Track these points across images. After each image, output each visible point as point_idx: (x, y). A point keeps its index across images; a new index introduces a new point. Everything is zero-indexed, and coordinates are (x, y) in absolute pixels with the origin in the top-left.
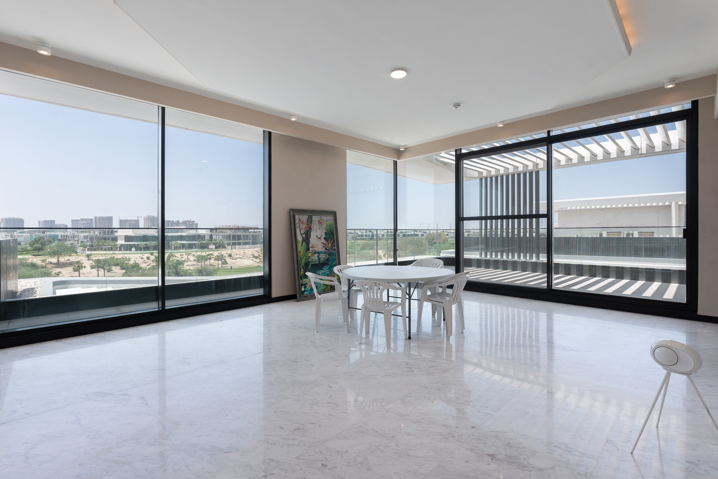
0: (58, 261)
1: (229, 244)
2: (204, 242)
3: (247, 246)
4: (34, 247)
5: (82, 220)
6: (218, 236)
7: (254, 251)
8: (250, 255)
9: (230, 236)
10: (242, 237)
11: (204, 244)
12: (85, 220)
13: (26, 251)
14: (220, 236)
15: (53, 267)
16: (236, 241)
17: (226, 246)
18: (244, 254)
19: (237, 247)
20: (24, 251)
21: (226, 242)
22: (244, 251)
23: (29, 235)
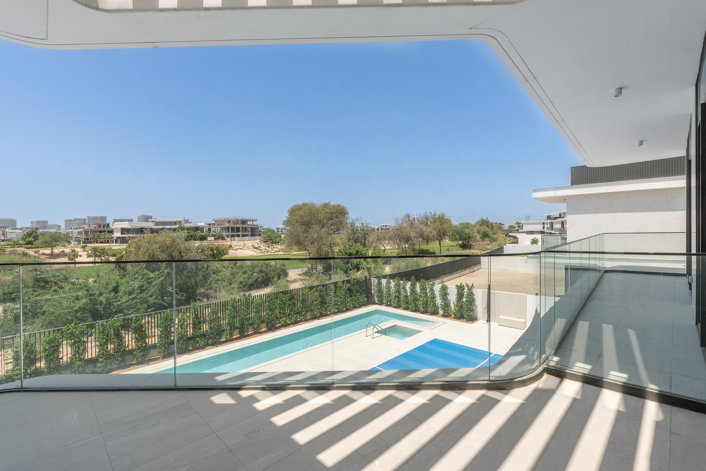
0: (52, 252)
1: (228, 236)
2: (203, 234)
3: (247, 238)
4: (27, 241)
5: (76, 220)
6: (216, 229)
7: (254, 243)
8: (250, 246)
9: (228, 228)
10: (241, 229)
11: (203, 236)
12: (79, 220)
13: (18, 245)
14: (219, 229)
15: (46, 258)
16: (235, 234)
17: (226, 238)
18: (245, 245)
19: (237, 238)
20: (16, 245)
21: (225, 234)
22: (244, 242)
23: (21, 231)
